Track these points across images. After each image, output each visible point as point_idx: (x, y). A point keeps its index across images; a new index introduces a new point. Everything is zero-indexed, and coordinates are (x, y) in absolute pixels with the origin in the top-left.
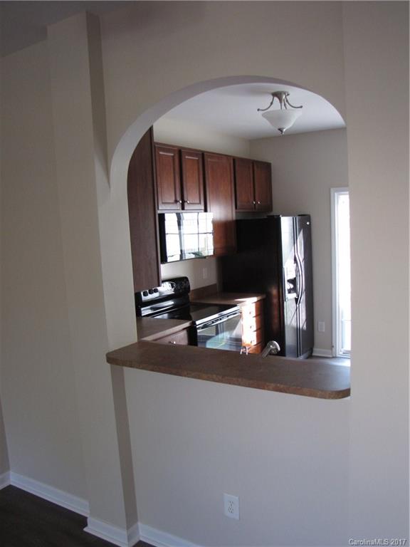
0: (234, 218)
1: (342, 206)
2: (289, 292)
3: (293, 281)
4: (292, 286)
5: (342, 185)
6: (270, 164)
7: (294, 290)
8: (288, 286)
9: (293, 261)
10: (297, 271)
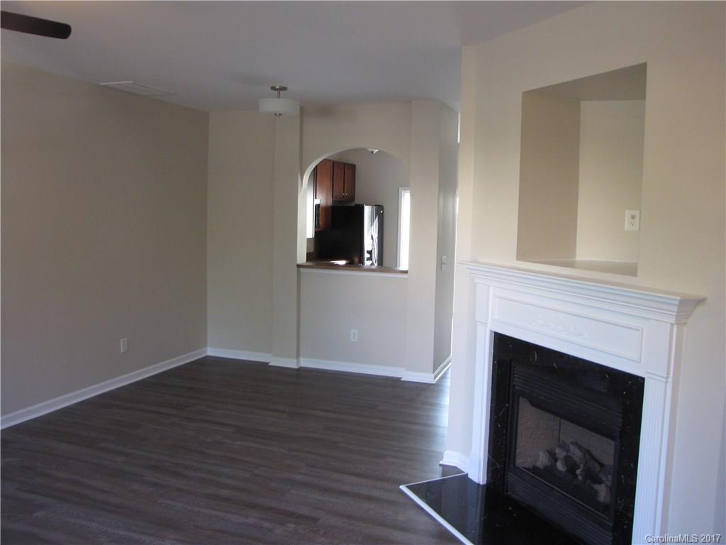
0: (330, 203)
1: (406, 200)
2: (367, 260)
3: (370, 252)
4: (369, 256)
5: (406, 186)
6: (355, 165)
7: (370, 259)
8: (367, 255)
9: (371, 238)
10: (373, 245)
